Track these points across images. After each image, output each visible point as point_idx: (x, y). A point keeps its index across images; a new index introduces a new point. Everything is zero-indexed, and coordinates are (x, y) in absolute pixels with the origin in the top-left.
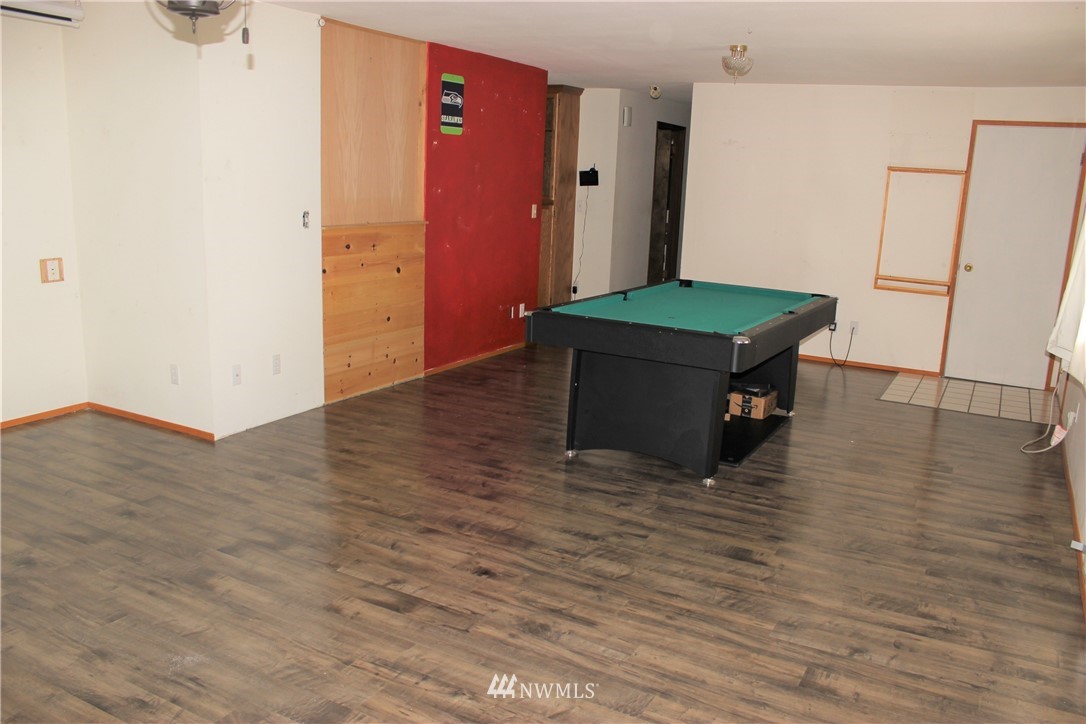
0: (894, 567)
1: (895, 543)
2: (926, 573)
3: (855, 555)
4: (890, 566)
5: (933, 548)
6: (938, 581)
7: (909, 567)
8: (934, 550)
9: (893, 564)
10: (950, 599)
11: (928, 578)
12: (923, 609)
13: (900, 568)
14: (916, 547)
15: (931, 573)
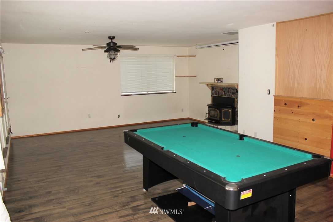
0: (61, 190)
1: (67, 197)
2: (51, 191)
3: (74, 188)
4: (63, 189)
5: (54, 200)
6: (47, 191)
7: (57, 191)
8: (53, 199)
9: (62, 190)
10: (42, 187)
11: (50, 190)
12: (47, 183)
13: (59, 190)
14: (60, 198)
15: (50, 192)
